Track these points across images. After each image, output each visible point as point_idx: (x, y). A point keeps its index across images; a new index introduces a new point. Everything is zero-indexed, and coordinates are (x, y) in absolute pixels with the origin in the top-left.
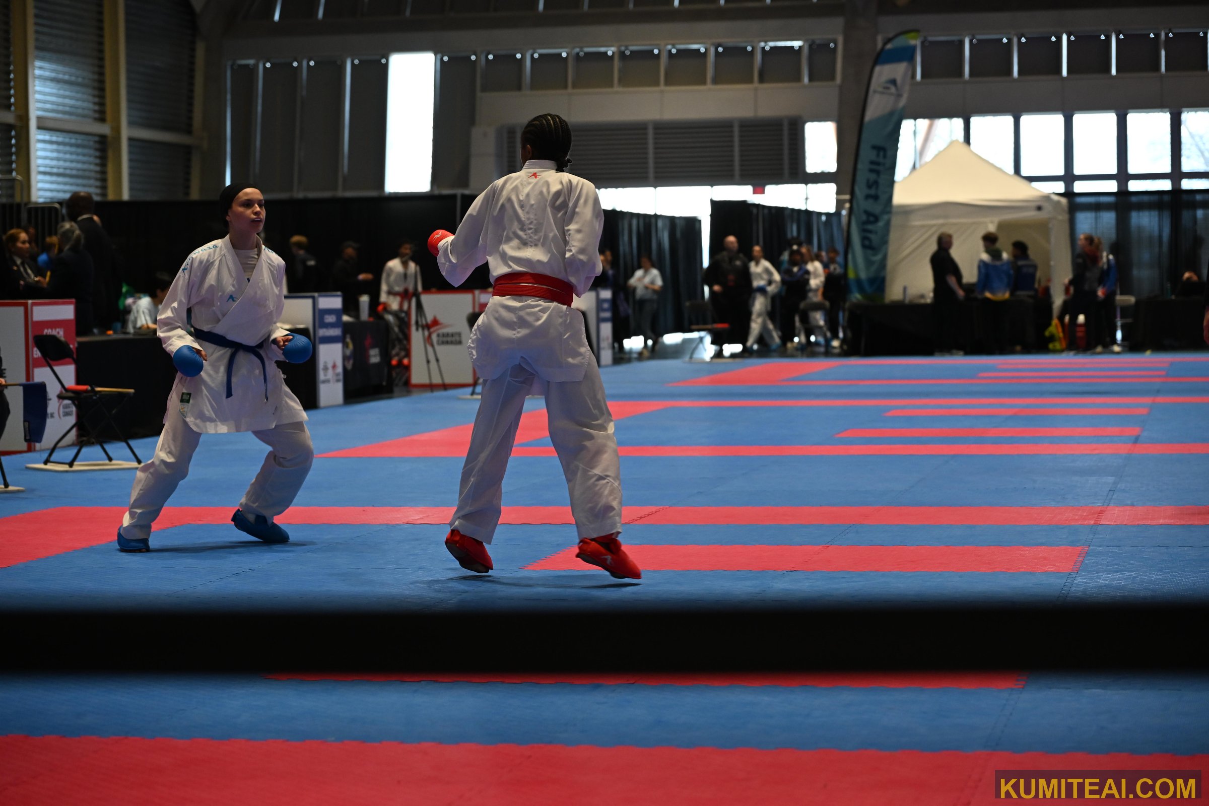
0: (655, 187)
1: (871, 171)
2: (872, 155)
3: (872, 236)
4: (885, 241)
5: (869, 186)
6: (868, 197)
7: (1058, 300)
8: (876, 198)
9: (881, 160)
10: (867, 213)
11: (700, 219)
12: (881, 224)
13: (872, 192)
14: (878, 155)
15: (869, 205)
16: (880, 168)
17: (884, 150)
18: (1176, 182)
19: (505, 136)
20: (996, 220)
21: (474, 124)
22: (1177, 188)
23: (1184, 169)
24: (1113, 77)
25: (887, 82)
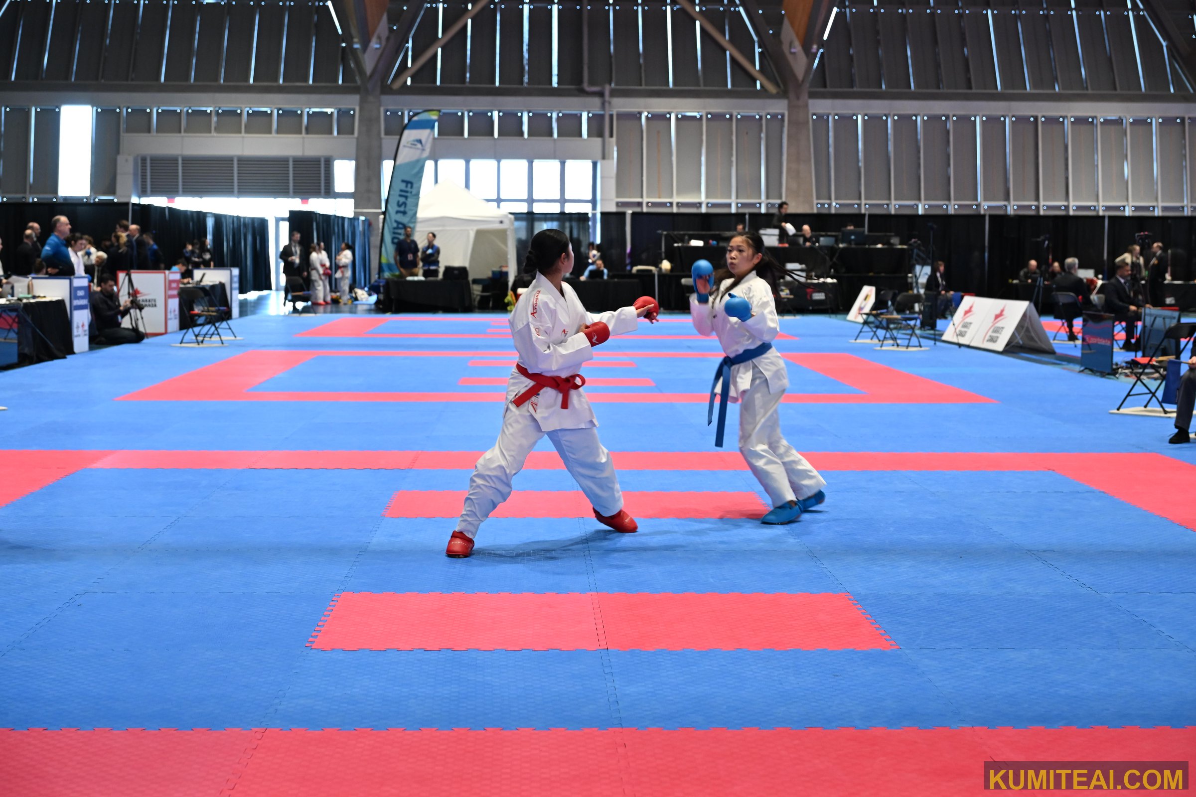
0: (238, 197)
1: (400, 196)
2: (401, 185)
5: (399, 205)
6: (397, 212)
7: (511, 279)
8: (404, 213)
9: (409, 189)
10: (398, 223)
11: (266, 219)
13: (402, 209)
14: (407, 186)
15: (400, 218)
16: (408, 194)
17: (411, 183)
18: (562, 207)
19: (140, 161)
20: (475, 228)
21: (118, 152)
22: (562, 211)
23: (567, 197)
24: (525, 139)
25: (414, 141)
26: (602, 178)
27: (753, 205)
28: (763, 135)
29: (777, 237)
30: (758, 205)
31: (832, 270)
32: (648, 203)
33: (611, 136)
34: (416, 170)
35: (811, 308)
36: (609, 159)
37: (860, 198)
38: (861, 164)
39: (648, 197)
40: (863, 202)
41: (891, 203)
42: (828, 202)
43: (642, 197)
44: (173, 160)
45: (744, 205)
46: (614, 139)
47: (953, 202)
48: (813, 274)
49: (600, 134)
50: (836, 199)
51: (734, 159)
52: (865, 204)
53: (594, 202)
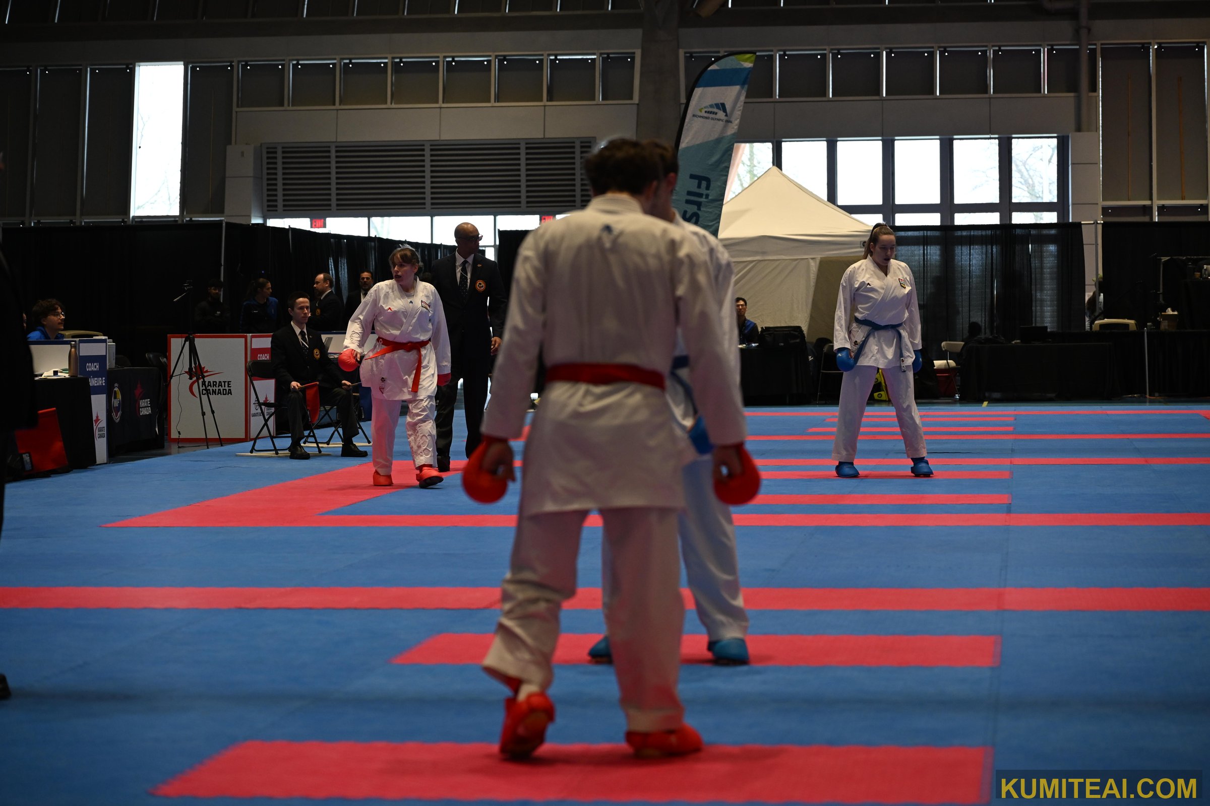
1: (688, 202)
2: (693, 185)
9: (703, 191)
14: (699, 186)
16: (703, 200)
17: (708, 180)
18: (1006, 215)
19: (265, 155)
20: (818, 257)
21: (229, 142)
22: (1006, 222)
23: (1014, 200)
24: (937, 98)
25: (711, 106)
26: (1072, 164)
32: (1161, 207)
33: (1094, 89)
34: (716, 158)
36: (1089, 130)
39: (1161, 196)
43: (1150, 197)
44: (320, 152)
46: (1098, 94)
49: (1073, 87)
53: (1061, 206)
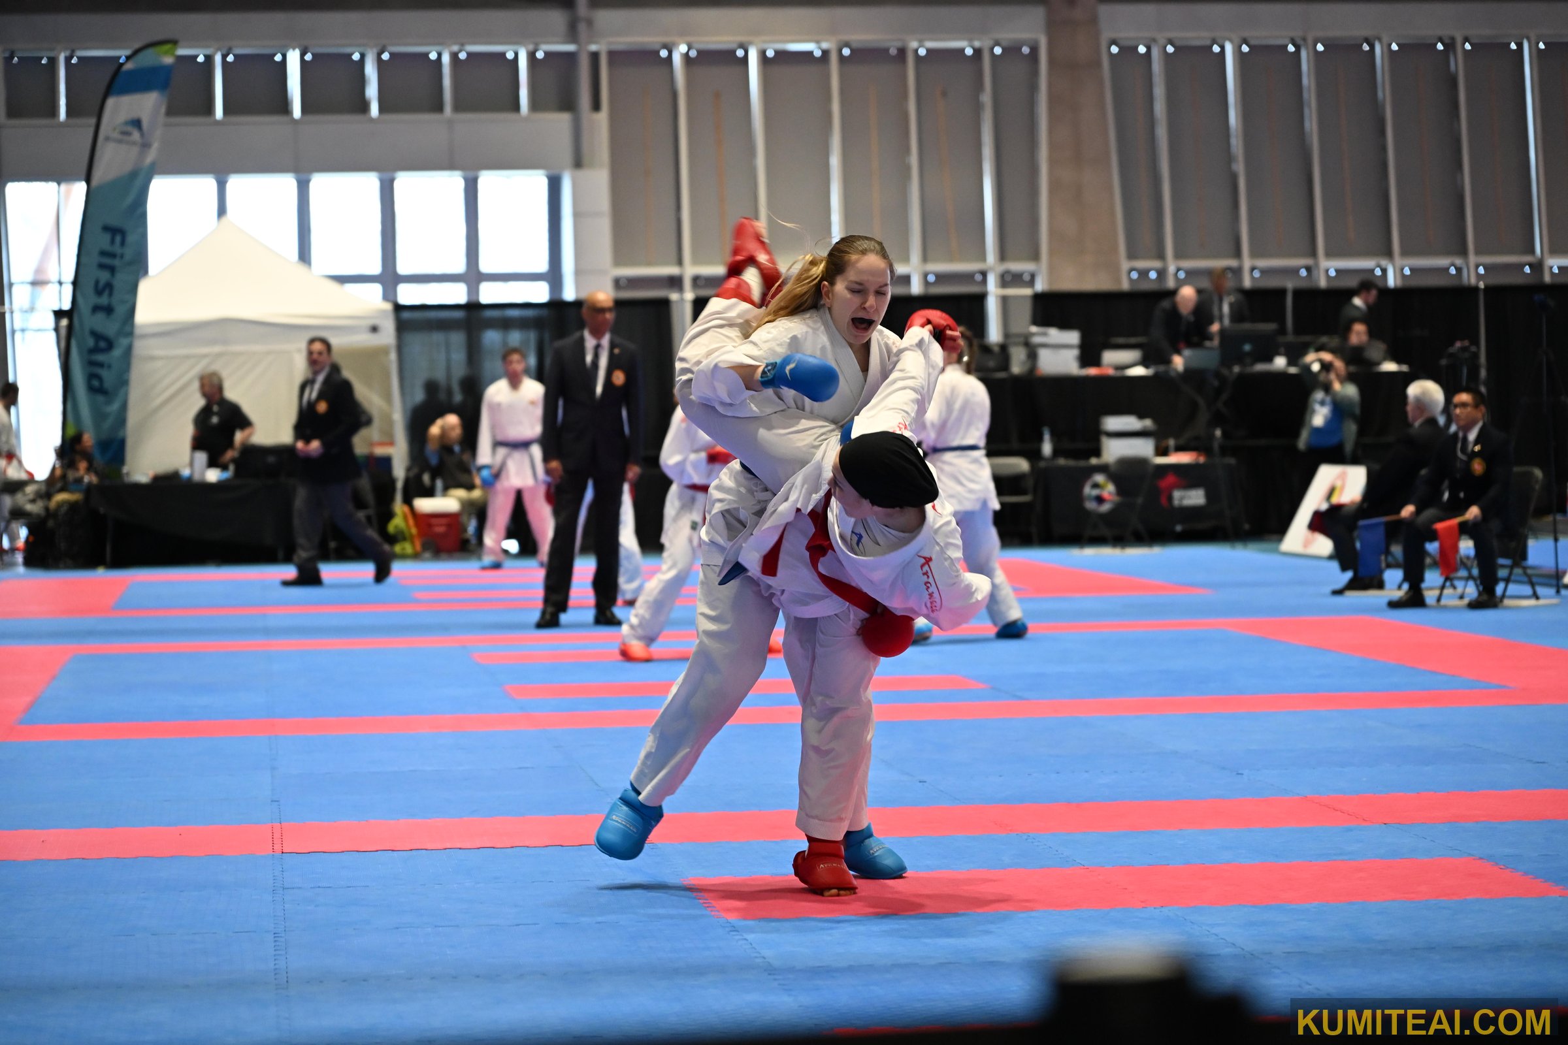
1: (102, 267)
2: (104, 241)
3: (104, 373)
4: (123, 382)
5: (99, 291)
6: (96, 309)
8: (109, 310)
9: (117, 249)
10: (97, 336)
12: (117, 353)
13: (104, 300)
14: (113, 242)
15: (99, 323)
16: (117, 263)
17: (123, 233)
18: (473, 290)
22: (474, 299)
23: (485, 266)
24: (372, 120)
25: (126, 124)
26: (577, 215)
27: (968, 277)
28: (986, 98)
29: (1075, 352)
30: (979, 277)
31: (1218, 433)
32: (696, 280)
33: (596, 106)
34: (131, 199)
35: (1179, 528)
36: (589, 166)
37: (1238, 254)
38: (1240, 167)
39: (696, 261)
40: (1247, 263)
41: (1317, 265)
42: (1157, 264)
43: (680, 262)
45: (941, 278)
46: (603, 117)
47: (1473, 259)
48: (1171, 442)
49: (567, 104)
50: (1178, 256)
51: (914, 160)
52: (1253, 269)
53: (554, 276)
